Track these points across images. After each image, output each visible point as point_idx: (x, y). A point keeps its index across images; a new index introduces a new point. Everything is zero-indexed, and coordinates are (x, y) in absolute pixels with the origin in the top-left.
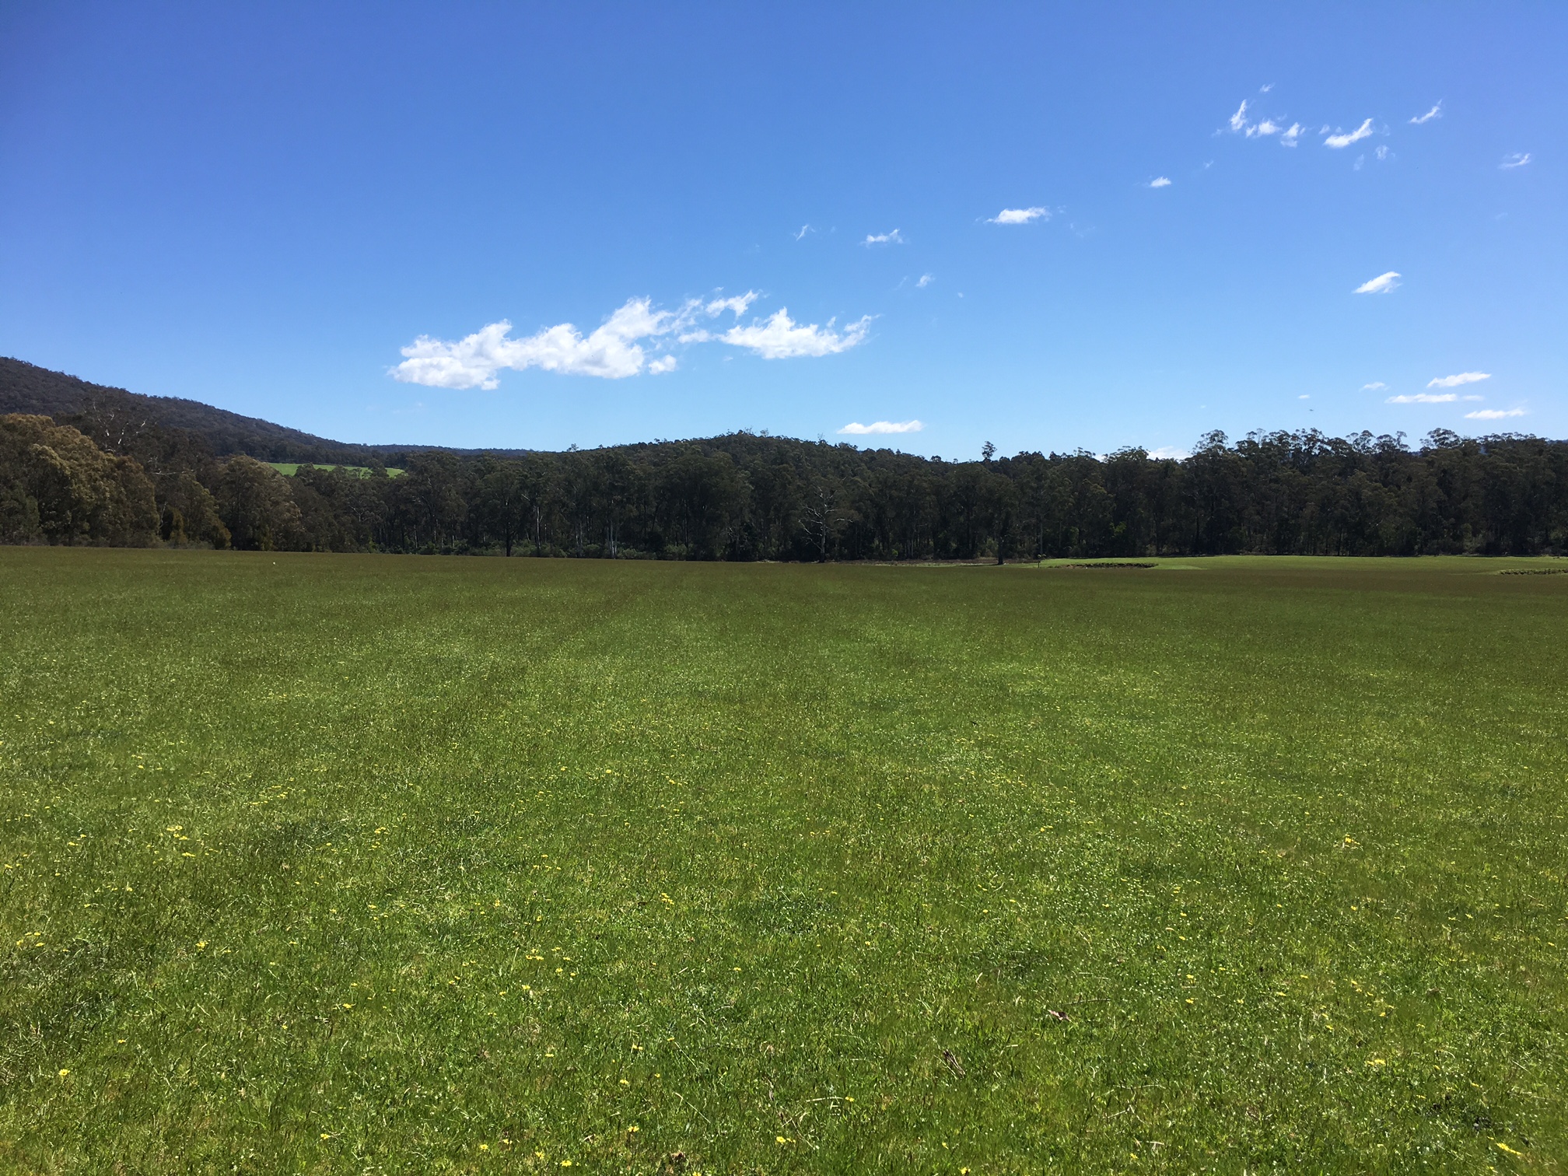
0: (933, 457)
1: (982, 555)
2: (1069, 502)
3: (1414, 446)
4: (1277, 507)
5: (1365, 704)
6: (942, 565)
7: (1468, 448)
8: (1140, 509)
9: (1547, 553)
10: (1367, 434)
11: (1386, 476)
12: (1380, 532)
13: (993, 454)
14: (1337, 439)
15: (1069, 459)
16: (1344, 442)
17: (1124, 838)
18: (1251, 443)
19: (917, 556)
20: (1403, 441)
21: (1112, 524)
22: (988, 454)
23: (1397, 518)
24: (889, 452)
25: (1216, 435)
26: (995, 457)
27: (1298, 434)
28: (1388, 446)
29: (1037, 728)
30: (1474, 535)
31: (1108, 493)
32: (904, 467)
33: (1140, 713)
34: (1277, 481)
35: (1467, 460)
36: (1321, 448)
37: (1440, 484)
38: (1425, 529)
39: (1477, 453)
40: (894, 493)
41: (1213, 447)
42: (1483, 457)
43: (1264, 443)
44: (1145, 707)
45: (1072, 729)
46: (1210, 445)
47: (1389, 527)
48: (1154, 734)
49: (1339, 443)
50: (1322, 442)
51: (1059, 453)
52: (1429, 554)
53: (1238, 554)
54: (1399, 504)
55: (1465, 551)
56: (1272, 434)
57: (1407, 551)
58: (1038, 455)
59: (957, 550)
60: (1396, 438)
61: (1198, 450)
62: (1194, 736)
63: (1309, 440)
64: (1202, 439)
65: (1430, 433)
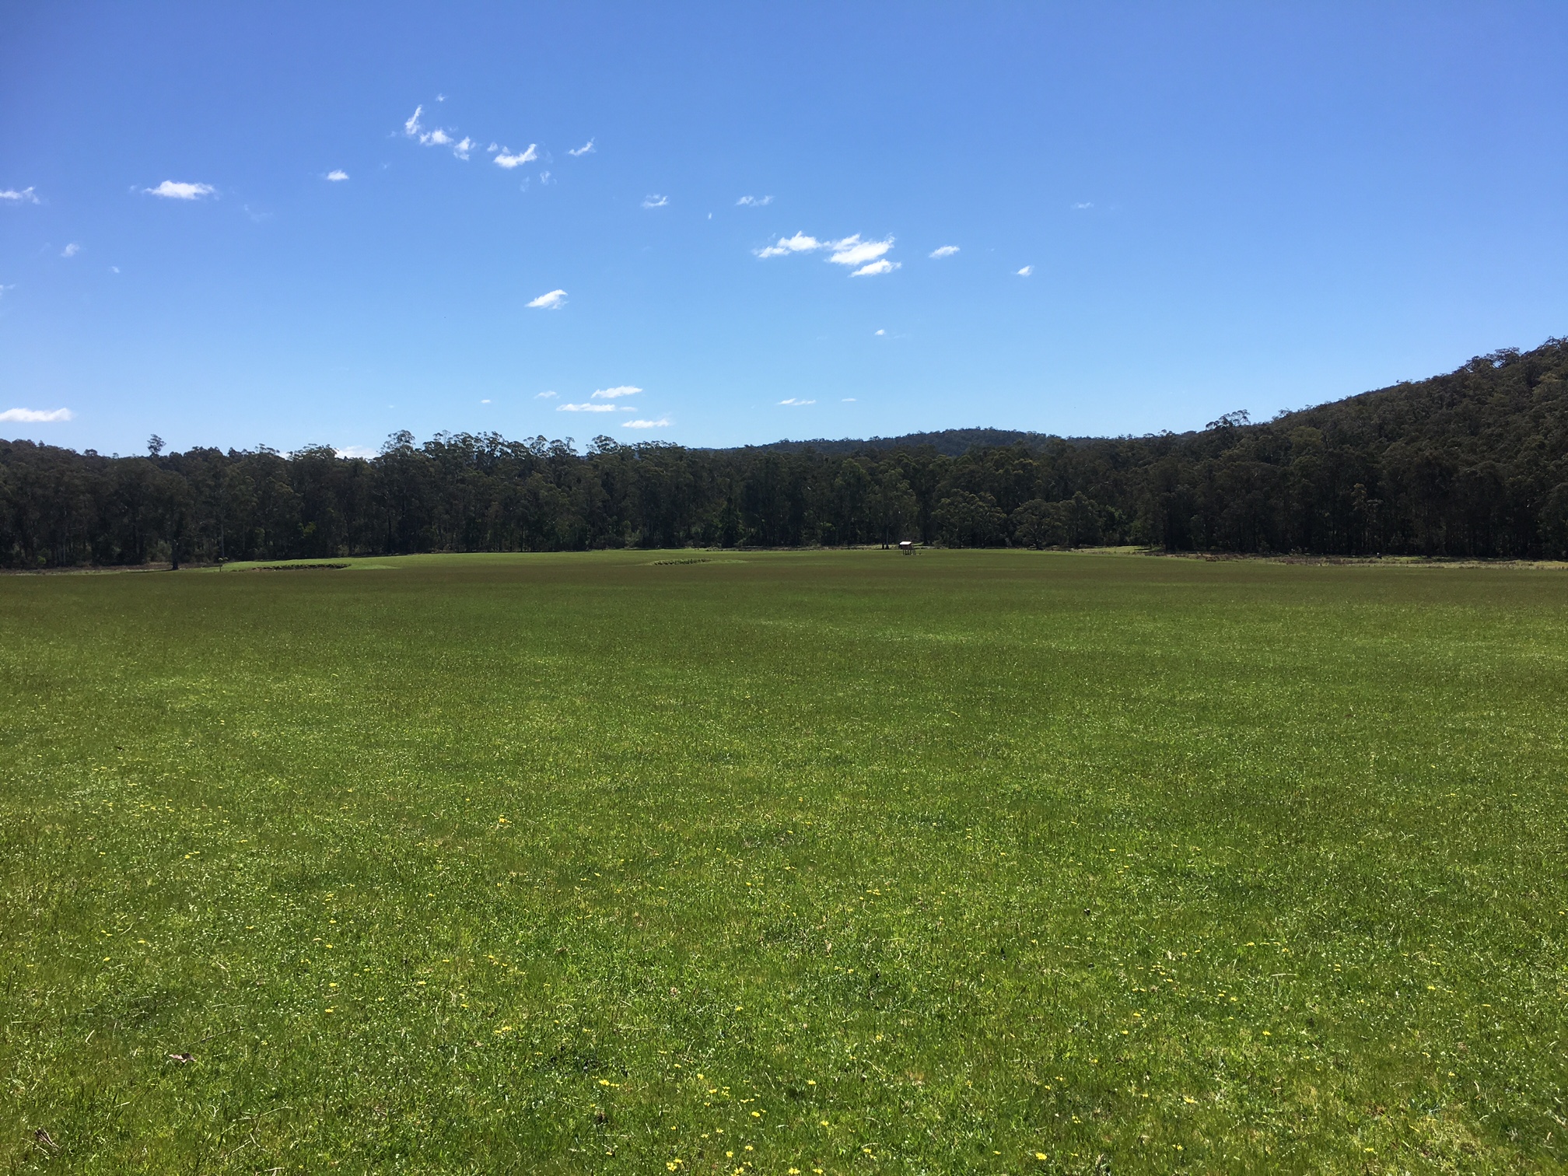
0: (87, 451)
1: (153, 560)
2: (251, 502)
3: (582, 451)
4: (465, 506)
5: (530, 690)
6: (103, 572)
7: (625, 453)
8: (330, 509)
9: (690, 545)
10: (541, 438)
11: (560, 476)
12: (557, 529)
13: (162, 449)
14: (515, 442)
15: (250, 456)
16: (522, 445)
17: (280, 852)
18: (437, 444)
19: (71, 562)
20: (572, 446)
21: (300, 524)
22: (155, 449)
23: (570, 516)
24: (30, 444)
25: (403, 435)
26: (164, 452)
27: (480, 436)
28: (560, 450)
29: (196, 746)
30: (633, 531)
31: (295, 492)
32: (49, 461)
33: (313, 719)
34: (463, 481)
35: (625, 465)
36: (501, 451)
37: (604, 485)
38: (593, 525)
39: (632, 458)
40: (40, 492)
41: (401, 447)
42: (637, 462)
43: (450, 445)
44: (319, 713)
45: (235, 743)
46: (398, 445)
47: (563, 524)
48: (325, 739)
49: (518, 447)
50: (502, 444)
51: (238, 449)
52: (597, 548)
53: (430, 552)
54: (572, 504)
55: (626, 545)
56: (456, 436)
57: (579, 546)
58: (214, 452)
59: (121, 556)
60: (566, 443)
61: (386, 450)
62: (367, 737)
63: (491, 442)
64: (389, 439)
65: (594, 439)
